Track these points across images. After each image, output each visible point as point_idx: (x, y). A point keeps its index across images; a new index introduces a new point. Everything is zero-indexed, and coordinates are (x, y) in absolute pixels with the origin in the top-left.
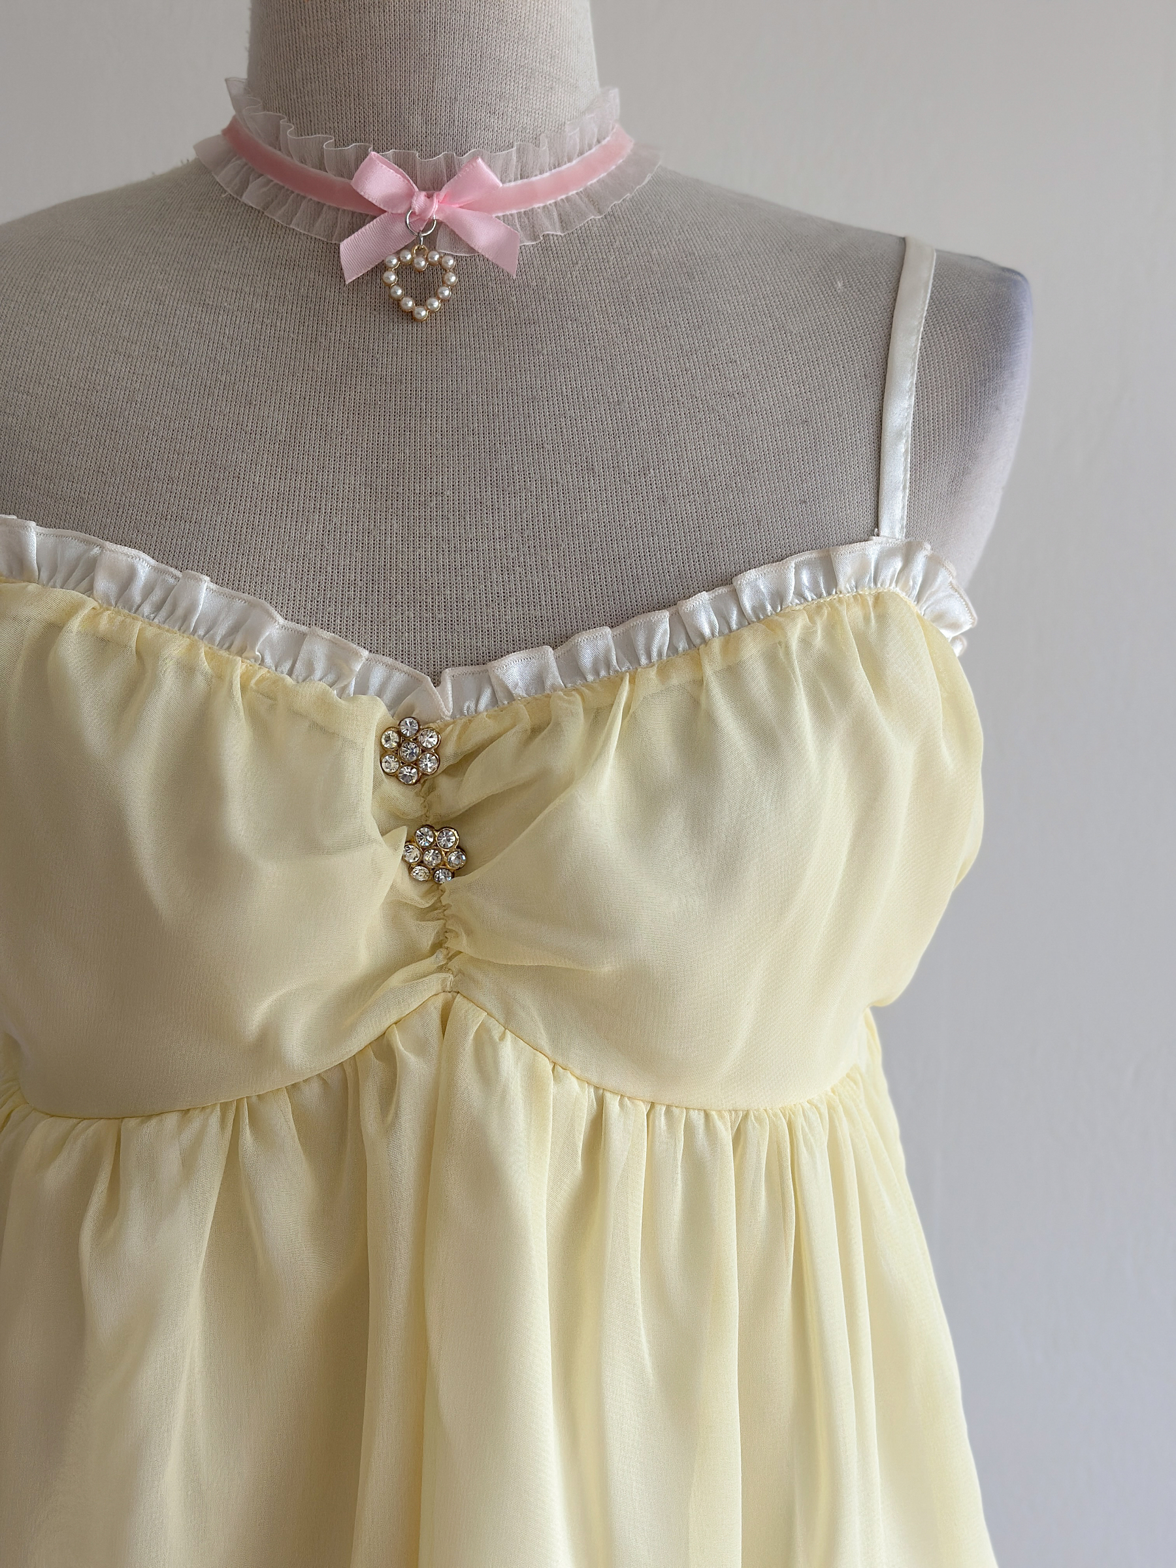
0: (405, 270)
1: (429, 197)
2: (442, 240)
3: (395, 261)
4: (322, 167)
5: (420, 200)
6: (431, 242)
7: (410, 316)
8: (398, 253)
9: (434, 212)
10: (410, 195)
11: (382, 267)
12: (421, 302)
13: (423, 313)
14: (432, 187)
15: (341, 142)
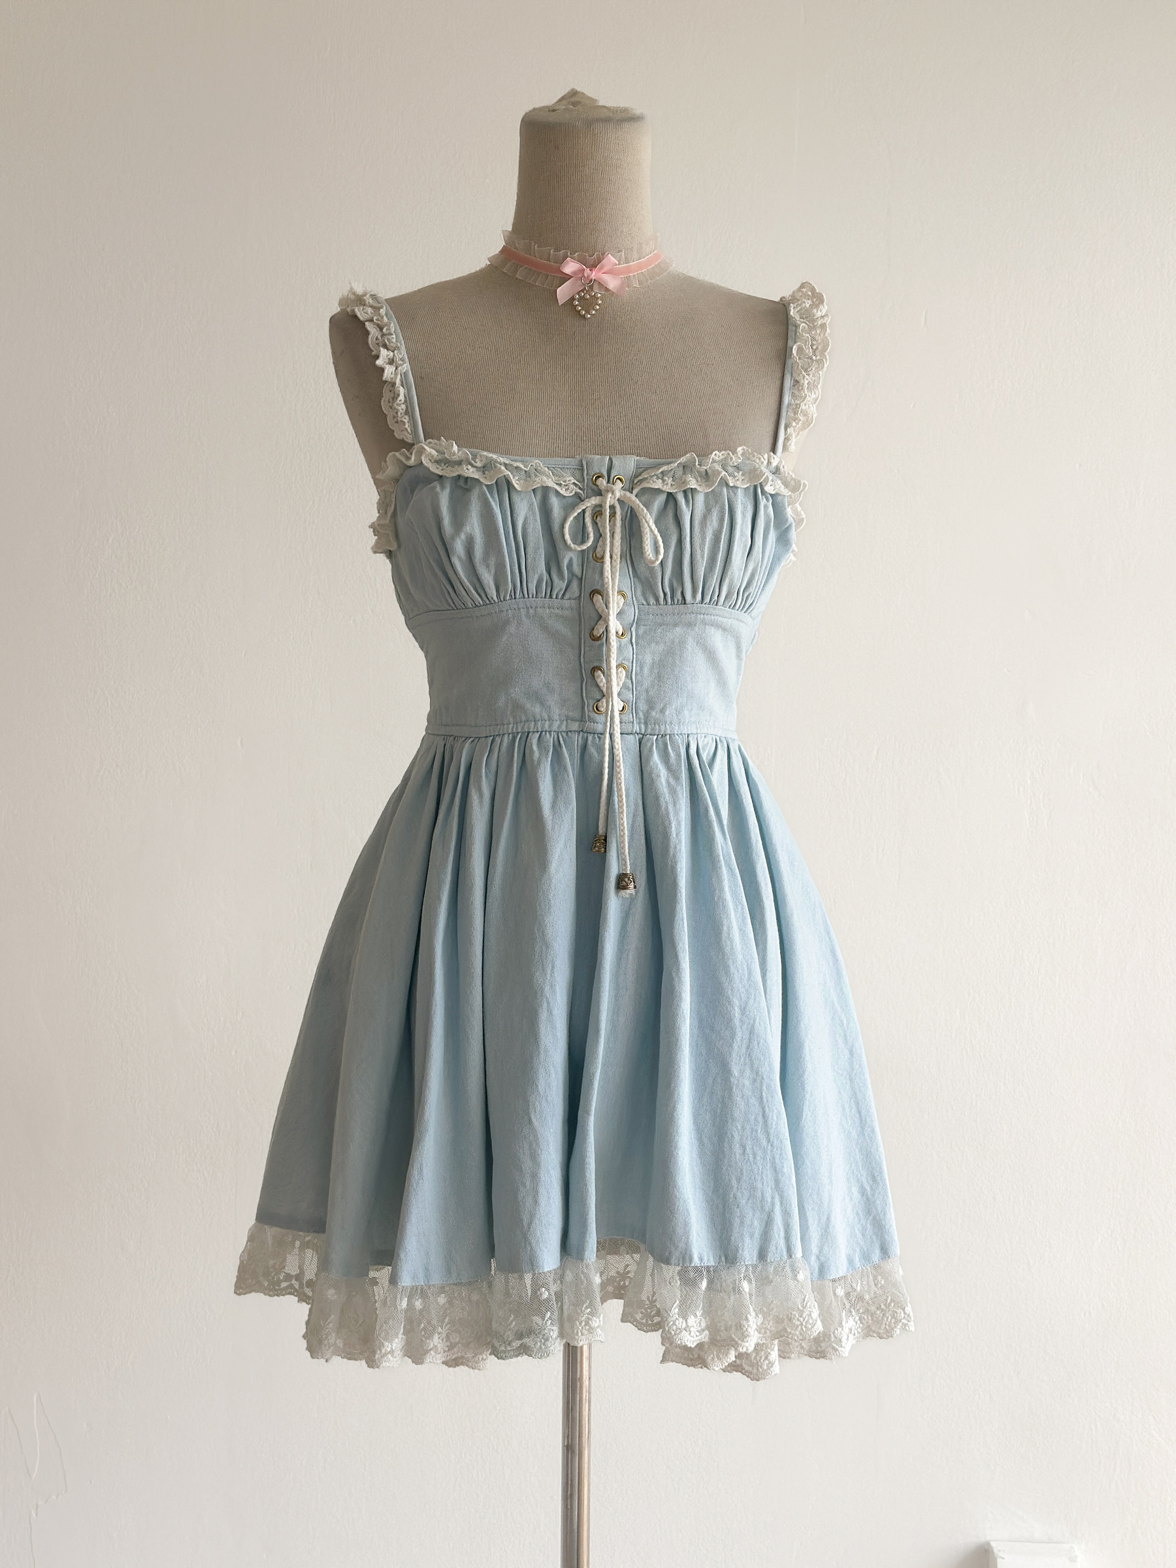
0: (581, 299)
1: (591, 270)
2: (596, 288)
3: (577, 296)
4: (548, 260)
5: (588, 270)
6: (591, 287)
7: (584, 316)
8: (578, 293)
9: (593, 276)
10: (584, 270)
11: (573, 299)
12: (588, 312)
13: (589, 316)
14: (593, 267)
15: (557, 250)
